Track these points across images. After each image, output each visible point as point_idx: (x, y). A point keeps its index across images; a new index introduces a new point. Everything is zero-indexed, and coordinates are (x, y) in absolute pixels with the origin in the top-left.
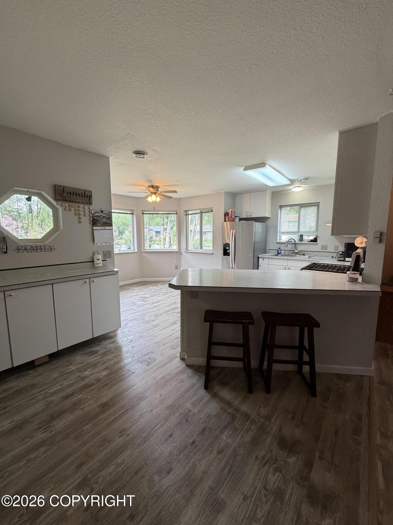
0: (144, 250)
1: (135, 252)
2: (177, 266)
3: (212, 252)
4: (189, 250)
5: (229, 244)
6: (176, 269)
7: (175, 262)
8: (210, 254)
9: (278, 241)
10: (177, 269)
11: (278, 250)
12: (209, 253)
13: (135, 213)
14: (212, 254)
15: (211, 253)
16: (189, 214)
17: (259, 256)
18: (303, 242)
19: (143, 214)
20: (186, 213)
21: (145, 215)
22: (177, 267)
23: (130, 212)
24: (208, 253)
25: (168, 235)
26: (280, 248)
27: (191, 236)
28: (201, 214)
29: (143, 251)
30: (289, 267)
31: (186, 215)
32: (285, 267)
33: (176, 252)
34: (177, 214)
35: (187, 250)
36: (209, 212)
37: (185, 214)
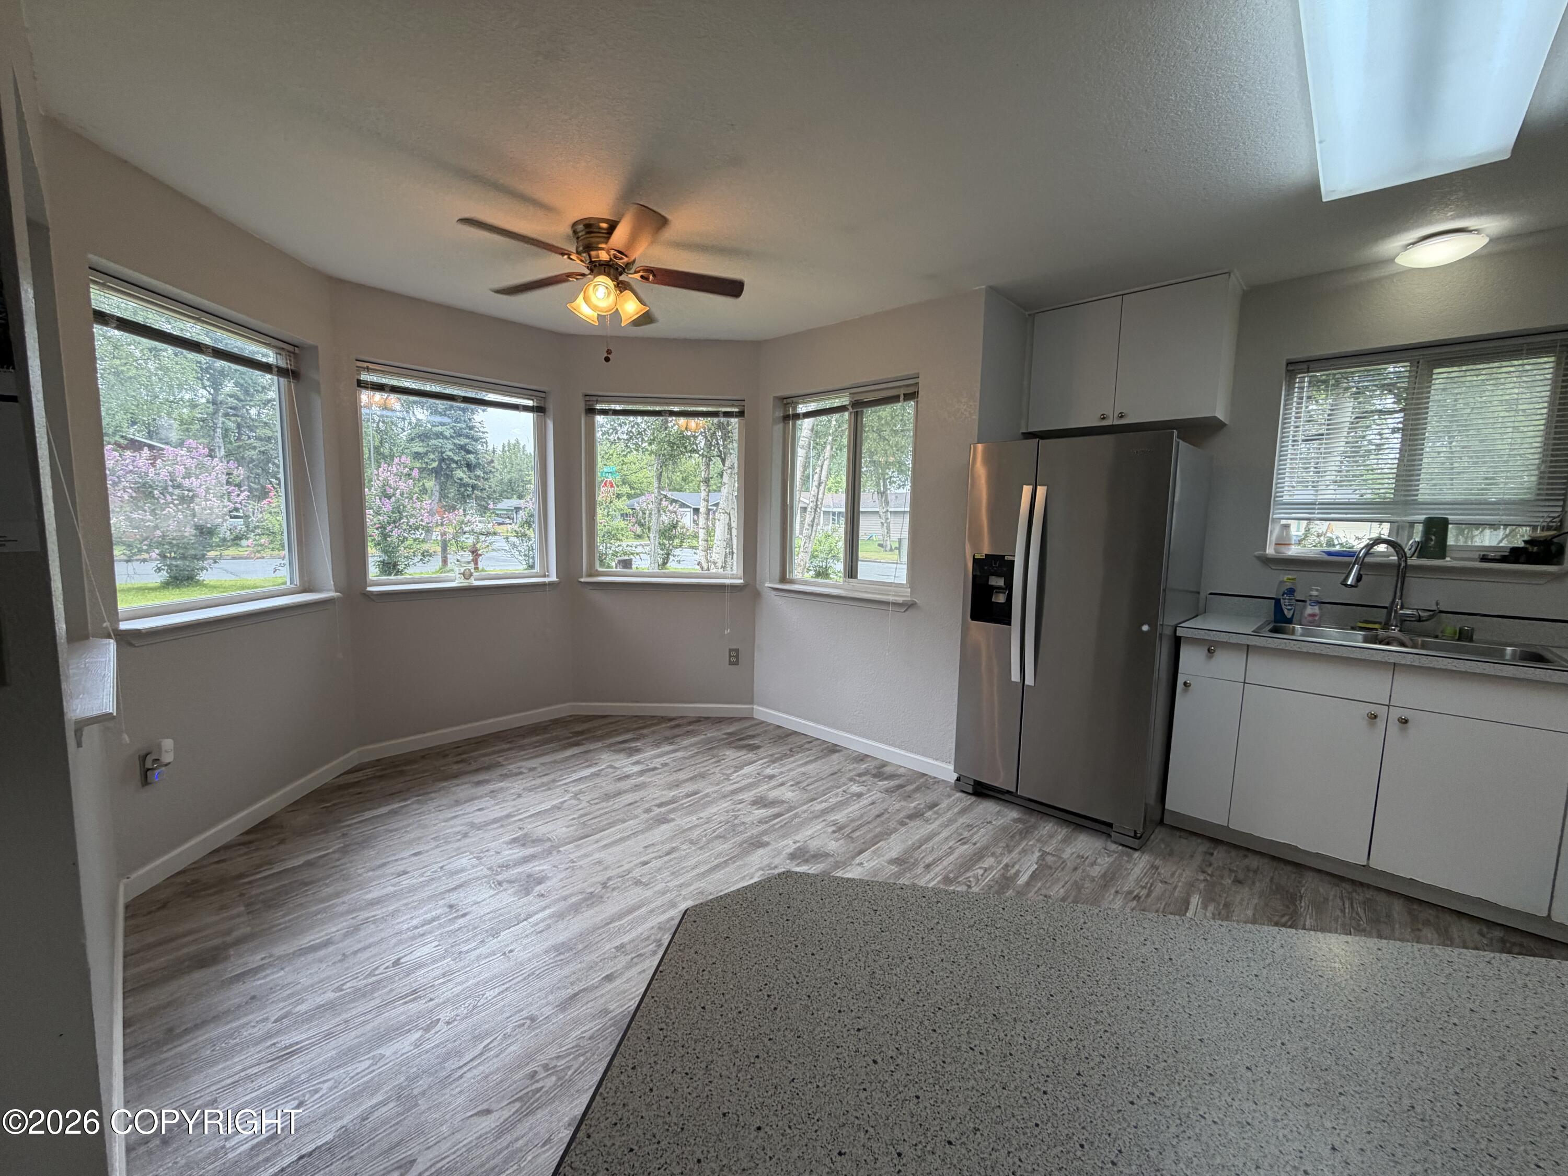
0: (590, 575)
1: (543, 585)
2: (737, 651)
3: (905, 595)
4: (792, 582)
5: (1012, 563)
6: (731, 663)
7: (727, 632)
8: (895, 604)
9: (1270, 551)
10: (736, 663)
11: (1277, 602)
12: (891, 599)
13: (550, 406)
14: (909, 606)
15: (900, 600)
16: (797, 416)
17: (1180, 632)
18: (1448, 562)
19: (591, 411)
20: (785, 410)
21: (600, 419)
22: (737, 657)
23: (530, 403)
24: (887, 603)
25: (723, 517)
26: (1291, 591)
27: (802, 523)
28: (857, 413)
29: (582, 580)
30: (1405, 714)
31: (786, 418)
32: (1373, 709)
33: (733, 587)
34: (741, 414)
35: (783, 579)
36: (894, 399)
37: (779, 414)
